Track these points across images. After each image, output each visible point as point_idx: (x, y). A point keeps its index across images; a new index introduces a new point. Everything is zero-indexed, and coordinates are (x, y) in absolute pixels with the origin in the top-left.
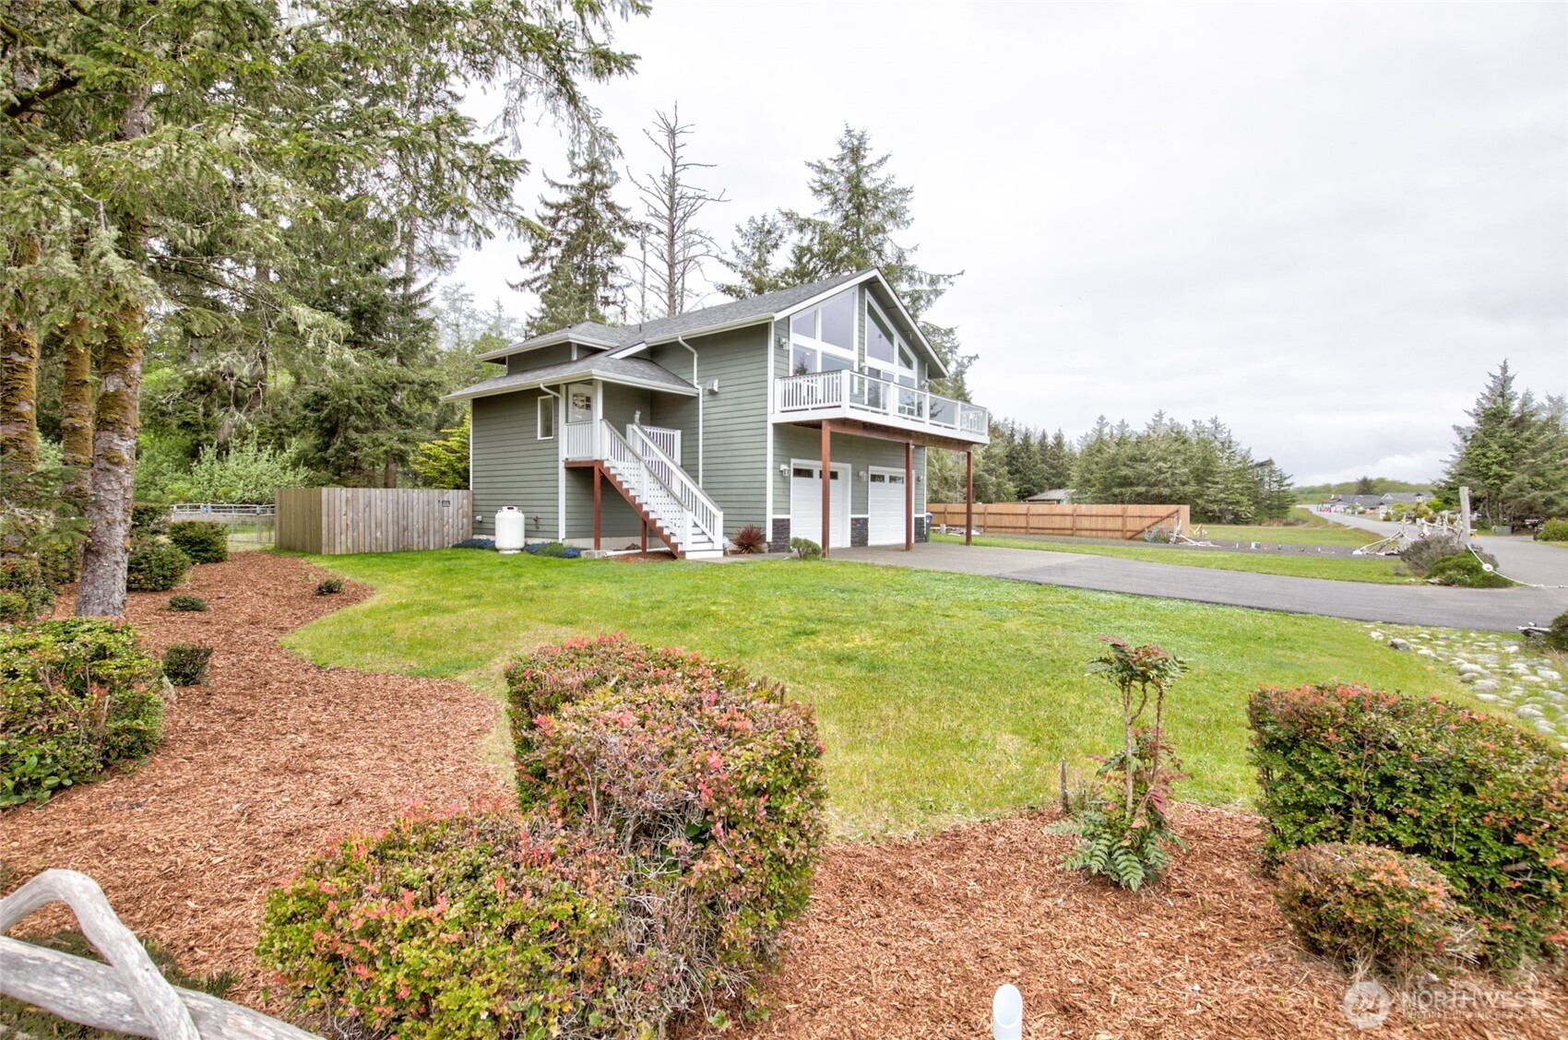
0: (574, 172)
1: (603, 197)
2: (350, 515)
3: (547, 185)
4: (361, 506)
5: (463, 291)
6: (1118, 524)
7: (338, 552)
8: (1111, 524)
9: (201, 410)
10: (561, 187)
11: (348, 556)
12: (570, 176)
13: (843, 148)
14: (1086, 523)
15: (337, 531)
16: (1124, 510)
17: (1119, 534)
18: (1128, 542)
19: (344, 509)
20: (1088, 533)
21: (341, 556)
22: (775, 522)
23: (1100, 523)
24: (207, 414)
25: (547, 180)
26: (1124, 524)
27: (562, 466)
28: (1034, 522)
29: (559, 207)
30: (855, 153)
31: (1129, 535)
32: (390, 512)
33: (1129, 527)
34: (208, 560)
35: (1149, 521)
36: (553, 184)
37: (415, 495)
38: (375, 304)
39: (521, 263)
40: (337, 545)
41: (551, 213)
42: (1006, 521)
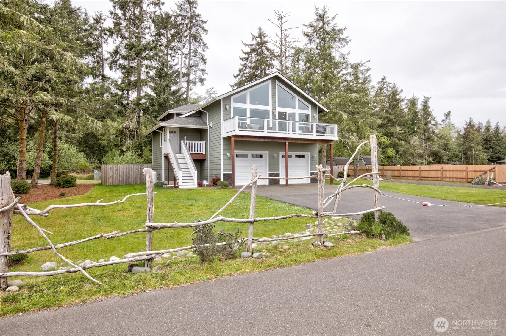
0: (253, 39)
1: (265, 46)
2: (111, 173)
3: (244, 46)
4: (115, 170)
5: (213, 90)
6: (463, 175)
7: (107, 185)
8: (460, 175)
9: (119, 140)
10: (249, 45)
11: (110, 186)
12: (252, 41)
13: (317, 16)
14: (448, 174)
15: (107, 178)
16: (467, 168)
17: (464, 180)
18: (468, 184)
19: (109, 171)
20: (448, 180)
21: (108, 186)
22: (224, 175)
23: (455, 174)
24: (121, 141)
25: (244, 44)
26: (467, 175)
27: (163, 156)
28: (423, 174)
29: (249, 54)
30: (321, 17)
31: (469, 180)
32: (124, 172)
33: (469, 176)
34: (70, 187)
35: (480, 173)
36: (246, 45)
37: (132, 167)
38: (165, 101)
39: (235, 77)
40: (107, 182)
41: (246, 56)
42: (410, 174)
